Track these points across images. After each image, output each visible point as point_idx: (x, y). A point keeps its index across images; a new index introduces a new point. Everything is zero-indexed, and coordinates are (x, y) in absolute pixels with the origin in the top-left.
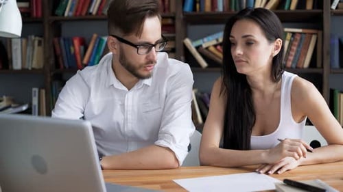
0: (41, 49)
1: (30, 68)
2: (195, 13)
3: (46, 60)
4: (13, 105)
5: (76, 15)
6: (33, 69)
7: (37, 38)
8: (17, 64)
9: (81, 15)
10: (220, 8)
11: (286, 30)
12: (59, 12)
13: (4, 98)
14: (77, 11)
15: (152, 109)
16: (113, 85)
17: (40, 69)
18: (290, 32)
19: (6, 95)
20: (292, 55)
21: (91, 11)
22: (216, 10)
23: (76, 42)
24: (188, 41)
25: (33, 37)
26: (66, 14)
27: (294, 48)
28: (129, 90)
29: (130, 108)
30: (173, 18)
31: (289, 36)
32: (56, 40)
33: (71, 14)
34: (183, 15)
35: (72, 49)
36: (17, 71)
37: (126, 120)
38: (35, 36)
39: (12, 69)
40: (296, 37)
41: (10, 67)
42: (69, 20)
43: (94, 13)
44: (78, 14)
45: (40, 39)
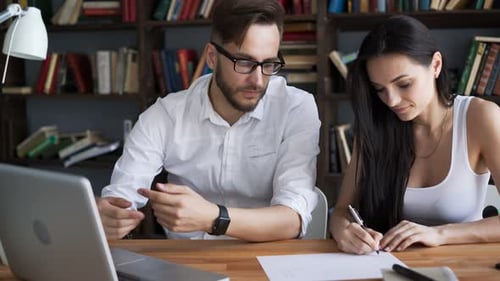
0: (136, 65)
1: (121, 93)
2: (345, 15)
3: (142, 81)
4: (99, 143)
5: (181, 19)
6: (125, 94)
7: (131, 51)
8: (104, 87)
9: (188, 18)
10: (382, 7)
11: (478, 38)
12: (159, 14)
13: (88, 133)
14: (182, 13)
15: (261, 153)
16: (209, 119)
17: (134, 94)
18: (484, 42)
19: (91, 130)
20: (485, 77)
21: (202, 12)
22: (376, 10)
23: (183, 57)
24: (335, 56)
25: (125, 50)
26: (169, 18)
27: (490, 66)
28: (231, 125)
29: (231, 151)
30: (314, 22)
31: (482, 49)
32: (156, 54)
33: (176, 17)
34: (329, 18)
35: (177, 65)
36: (105, 97)
37: (224, 166)
38: (129, 48)
39: (98, 93)
40: (492, 50)
41: (95, 91)
42: (173, 25)
43: (206, 15)
44: (184, 17)
45: (136, 52)
